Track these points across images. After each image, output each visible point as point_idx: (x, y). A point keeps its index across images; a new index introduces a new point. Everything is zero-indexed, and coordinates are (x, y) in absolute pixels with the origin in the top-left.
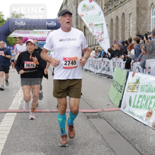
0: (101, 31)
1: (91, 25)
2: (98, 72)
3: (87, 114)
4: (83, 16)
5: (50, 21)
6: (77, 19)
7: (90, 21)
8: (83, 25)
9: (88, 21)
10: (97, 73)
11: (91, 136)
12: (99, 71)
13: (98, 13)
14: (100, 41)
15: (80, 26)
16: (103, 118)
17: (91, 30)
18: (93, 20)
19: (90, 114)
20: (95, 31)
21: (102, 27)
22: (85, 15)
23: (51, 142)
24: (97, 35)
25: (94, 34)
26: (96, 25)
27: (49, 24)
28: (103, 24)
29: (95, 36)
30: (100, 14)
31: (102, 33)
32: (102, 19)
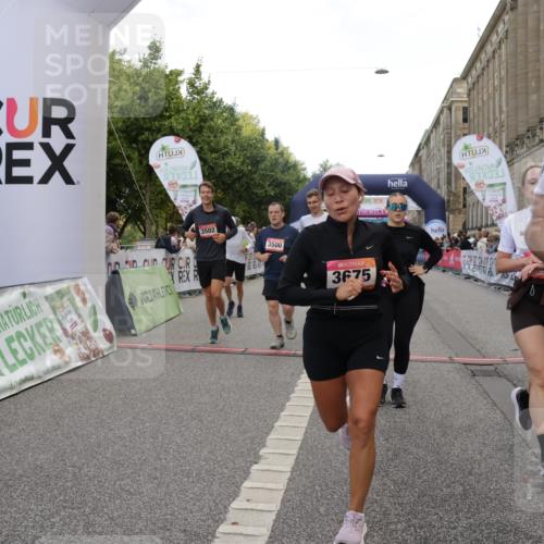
0: (500, 198)
1: (479, 185)
2: (492, 281)
3: (473, 368)
4: (463, 167)
5: (395, 178)
6: (449, 174)
7: (477, 178)
8: (463, 185)
9: (473, 178)
10: (491, 284)
11: (481, 412)
12: (495, 279)
13: (495, 163)
14: (499, 217)
15: (456, 188)
16: (505, 377)
17: (479, 195)
18: (485, 175)
19: (478, 368)
20: (488, 198)
21: (504, 190)
22: (468, 166)
23: (398, 420)
24: (493, 205)
25: (486, 203)
26: (491, 186)
27: (394, 184)
28: (505, 184)
29: (487, 208)
30: (499, 163)
31: (504, 201)
32: (503, 174)
